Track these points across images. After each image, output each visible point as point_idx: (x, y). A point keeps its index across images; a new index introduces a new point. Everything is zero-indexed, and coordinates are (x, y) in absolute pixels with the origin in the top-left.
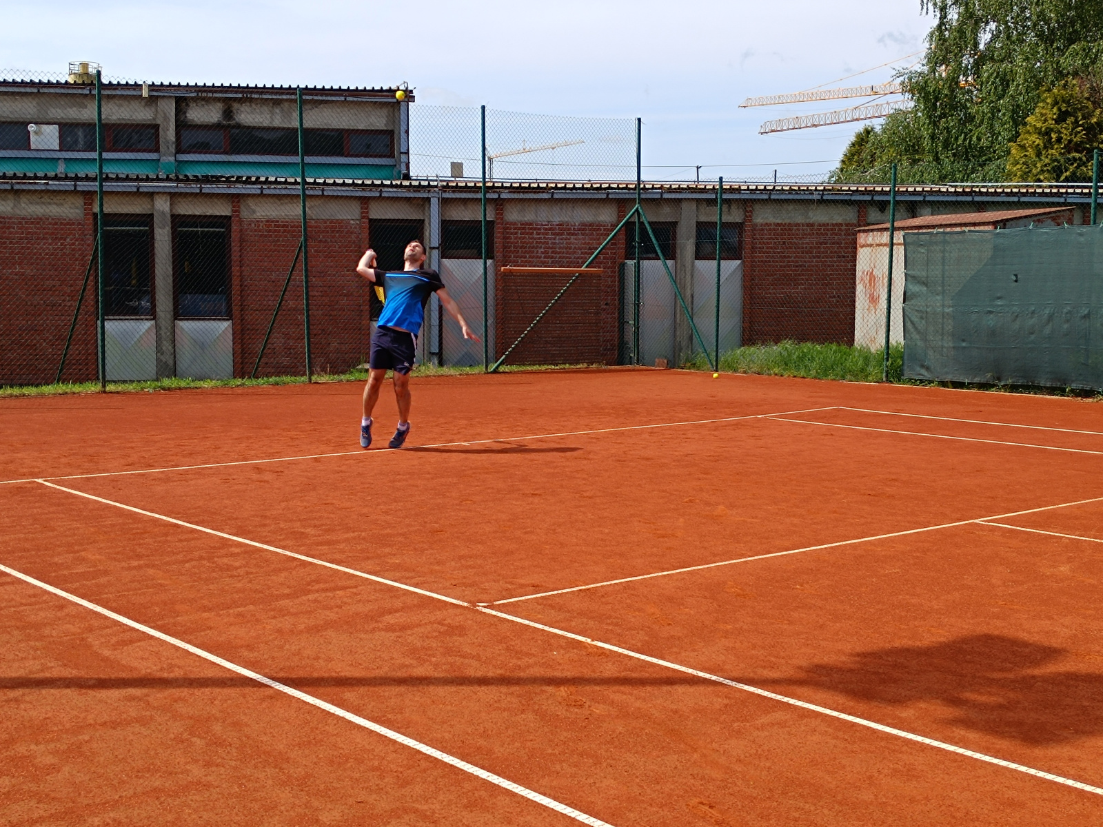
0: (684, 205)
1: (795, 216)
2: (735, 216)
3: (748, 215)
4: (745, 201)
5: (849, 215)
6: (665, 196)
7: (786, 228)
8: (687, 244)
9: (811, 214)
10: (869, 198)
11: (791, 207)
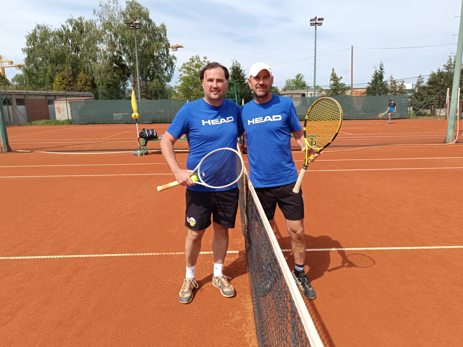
0: (13, 95)
1: (34, 97)
2: (23, 97)
3: (25, 97)
4: (24, 95)
5: (44, 97)
6: (9, 93)
7: (33, 100)
8: (15, 103)
9: (37, 97)
10: (47, 94)
11: (33, 96)
